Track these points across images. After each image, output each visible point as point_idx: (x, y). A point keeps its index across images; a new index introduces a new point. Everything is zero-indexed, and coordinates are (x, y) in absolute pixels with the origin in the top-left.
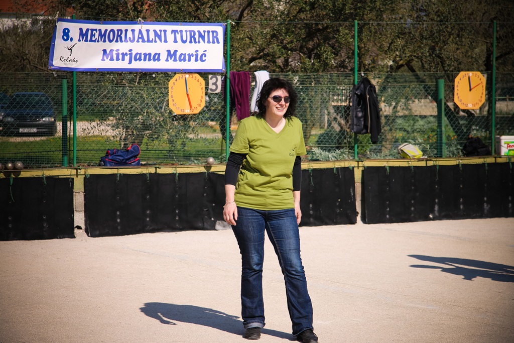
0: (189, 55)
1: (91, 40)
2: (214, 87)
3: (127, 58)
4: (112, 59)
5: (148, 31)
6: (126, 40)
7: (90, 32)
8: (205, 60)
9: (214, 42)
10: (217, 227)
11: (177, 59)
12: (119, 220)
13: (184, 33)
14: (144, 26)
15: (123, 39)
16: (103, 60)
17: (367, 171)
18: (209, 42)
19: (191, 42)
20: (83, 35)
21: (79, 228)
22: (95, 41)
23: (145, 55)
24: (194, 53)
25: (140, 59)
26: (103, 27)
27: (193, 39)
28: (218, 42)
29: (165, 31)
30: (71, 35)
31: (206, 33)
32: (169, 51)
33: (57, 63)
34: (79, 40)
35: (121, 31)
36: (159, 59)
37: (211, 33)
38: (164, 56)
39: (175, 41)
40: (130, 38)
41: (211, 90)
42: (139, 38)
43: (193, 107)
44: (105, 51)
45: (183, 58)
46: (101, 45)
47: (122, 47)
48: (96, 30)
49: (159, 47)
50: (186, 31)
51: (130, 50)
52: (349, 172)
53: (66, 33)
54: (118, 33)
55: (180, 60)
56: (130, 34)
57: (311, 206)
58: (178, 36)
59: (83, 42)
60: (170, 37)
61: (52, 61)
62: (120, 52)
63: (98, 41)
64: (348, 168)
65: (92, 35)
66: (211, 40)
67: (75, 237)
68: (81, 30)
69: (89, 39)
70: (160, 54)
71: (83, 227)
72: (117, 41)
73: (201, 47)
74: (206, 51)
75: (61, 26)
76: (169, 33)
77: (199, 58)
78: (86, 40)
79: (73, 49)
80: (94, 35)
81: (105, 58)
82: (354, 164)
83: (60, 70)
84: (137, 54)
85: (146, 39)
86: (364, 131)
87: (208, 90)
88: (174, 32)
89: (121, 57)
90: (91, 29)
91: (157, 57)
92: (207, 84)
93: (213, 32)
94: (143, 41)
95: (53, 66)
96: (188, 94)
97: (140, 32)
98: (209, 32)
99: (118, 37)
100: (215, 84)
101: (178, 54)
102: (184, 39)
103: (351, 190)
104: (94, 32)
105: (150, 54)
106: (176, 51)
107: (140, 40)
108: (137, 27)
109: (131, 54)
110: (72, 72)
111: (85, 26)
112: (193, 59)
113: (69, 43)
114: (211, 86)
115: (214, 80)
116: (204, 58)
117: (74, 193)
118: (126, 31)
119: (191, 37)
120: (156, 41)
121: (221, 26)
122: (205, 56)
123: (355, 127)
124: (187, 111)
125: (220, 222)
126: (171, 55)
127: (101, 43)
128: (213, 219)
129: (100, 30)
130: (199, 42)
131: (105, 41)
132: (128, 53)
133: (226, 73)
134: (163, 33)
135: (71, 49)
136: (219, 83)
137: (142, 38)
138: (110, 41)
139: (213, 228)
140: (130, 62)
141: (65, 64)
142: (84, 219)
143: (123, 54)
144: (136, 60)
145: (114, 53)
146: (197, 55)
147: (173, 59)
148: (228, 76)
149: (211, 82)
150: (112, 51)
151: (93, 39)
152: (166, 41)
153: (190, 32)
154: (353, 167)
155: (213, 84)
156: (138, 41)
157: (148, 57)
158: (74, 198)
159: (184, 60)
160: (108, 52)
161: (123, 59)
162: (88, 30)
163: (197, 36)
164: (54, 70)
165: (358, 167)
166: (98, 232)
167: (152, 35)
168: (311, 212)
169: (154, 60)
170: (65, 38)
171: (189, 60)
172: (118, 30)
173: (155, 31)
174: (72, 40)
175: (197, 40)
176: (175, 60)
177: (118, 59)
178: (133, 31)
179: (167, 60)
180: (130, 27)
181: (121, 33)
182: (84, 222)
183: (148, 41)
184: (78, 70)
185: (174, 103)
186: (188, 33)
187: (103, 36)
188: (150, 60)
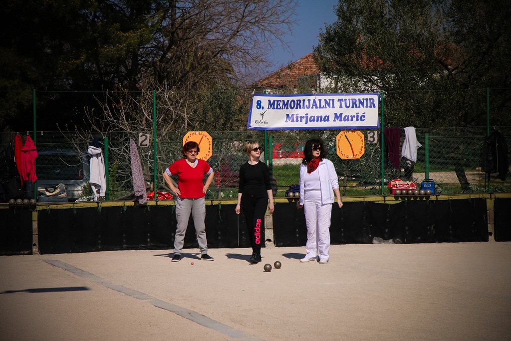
0: (351, 116)
1: (277, 108)
2: (372, 139)
3: (304, 120)
4: (293, 121)
5: (320, 100)
6: (303, 107)
7: (276, 102)
8: (364, 120)
9: (371, 107)
10: (374, 241)
11: (343, 119)
12: (298, 236)
13: (348, 101)
14: (317, 97)
15: (302, 106)
16: (286, 121)
17: (497, 201)
18: (367, 107)
19: (353, 107)
20: (271, 105)
21: (269, 240)
22: (280, 109)
23: (318, 117)
24: (356, 115)
25: (314, 120)
26: (286, 99)
27: (354, 105)
28: (374, 107)
29: (333, 100)
30: (262, 105)
31: (365, 101)
32: (336, 114)
33: (253, 124)
34: (269, 108)
35: (300, 101)
36: (328, 120)
37: (369, 101)
38: (332, 118)
39: (341, 107)
40: (307, 106)
41: (370, 141)
42: (313, 105)
43: (355, 154)
44: (288, 115)
45: (347, 119)
46: (285, 111)
47: (301, 112)
48: (280, 101)
49: (328, 112)
50: (349, 99)
51: (307, 114)
52: (483, 201)
53: (259, 103)
54: (297, 102)
55: (345, 120)
56: (306, 103)
57: (450, 227)
58: (343, 103)
59: (271, 110)
60: (337, 104)
61: (250, 123)
62: (299, 116)
63: (283, 109)
64: (482, 198)
65: (278, 105)
66: (369, 105)
67: (265, 247)
68: (269, 101)
69: (275, 107)
70: (329, 116)
71: (272, 239)
72: (297, 108)
73: (361, 110)
74: (365, 113)
75: (256, 99)
76: (336, 101)
77: (359, 119)
78: (274, 108)
79: (264, 114)
80: (279, 105)
81: (288, 120)
82: (486, 196)
83: (255, 129)
84: (311, 117)
85: (318, 106)
86: (494, 171)
87: (367, 141)
88: (340, 100)
89: (299, 119)
90: (277, 101)
91: (327, 119)
92: (366, 137)
93: (370, 99)
94: (317, 107)
95: (250, 126)
96: (351, 145)
97: (314, 101)
98: (367, 99)
99: (298, 105)
100: (373, 137)
101: (343, 116)
102: (348, 105)
103: (484, 216)
104: (279, 102)
105: (321, 117)
106: (341, 114)
107: (314, 107)
108: (312, 98)
109: (307, 117)
110: (264, 131)
111: (272, 99)
112: (355, 119)
113: (261, 111)
114: (369, 139)
115: (372, 134)
116: (363, 119)
117: (265, 216)
118: (304, 100)
119: (353, 103)
120: (326, 108)
121: (376, 95)
122: (364, 117)
123: (485, 167)
124: (351, 157)
125: (377, 238)
126: (338, 117)
127: (285, 110)
128: (370, 236)
129: (284, 101)
130: (359, 107)
131: (287, 108)
132: (305, 116)
133: (381, 129)
134: (331, 101)
135: (262, 115)
136: (376, 137)
137: (316, 105)
138: (292, 108)
139: (371, 242)
140: (306, 123)
141: (259, 125)
142: (273, 234)
143: (301, 117)
144: (311, 121)
145: (295, 116)
146: (358, 116)
147: (339, 119)
148: (383, 131)
149: (369, 136)
150: (293, 115)
151: (279, 107)
152: (333, 107)
153: (352, 100)
154: (486, 198)
155: (371, 137)
156: (312, 108)
157: (320, 119)
158: (265, 219)
159: (348, 120)
160: (290, 116)
161: (301, 121)
162: (274, 101)
163: (357, 103)
164: (251, 129)
165: (491, 198)
166: (282, 244)
167: (323, 103)
168: (451, 232)
169: (325, 121)
170: (258, 107)
171: (352, 120)
172: (297, 101)
173: (325, 100)
174: (263, 108)
175: (358, 106)
176: (341, 120)
177: (297, 121)
178: (309, 100)
179: (334, 121)
180: (306, 98)
181: (300, 102)
182: (273, 236)
183: (320, 107)
184: (268, 129)
185: (340, 151)
186: (351, 101)
187: (286, 105)
188: (321, 121)
